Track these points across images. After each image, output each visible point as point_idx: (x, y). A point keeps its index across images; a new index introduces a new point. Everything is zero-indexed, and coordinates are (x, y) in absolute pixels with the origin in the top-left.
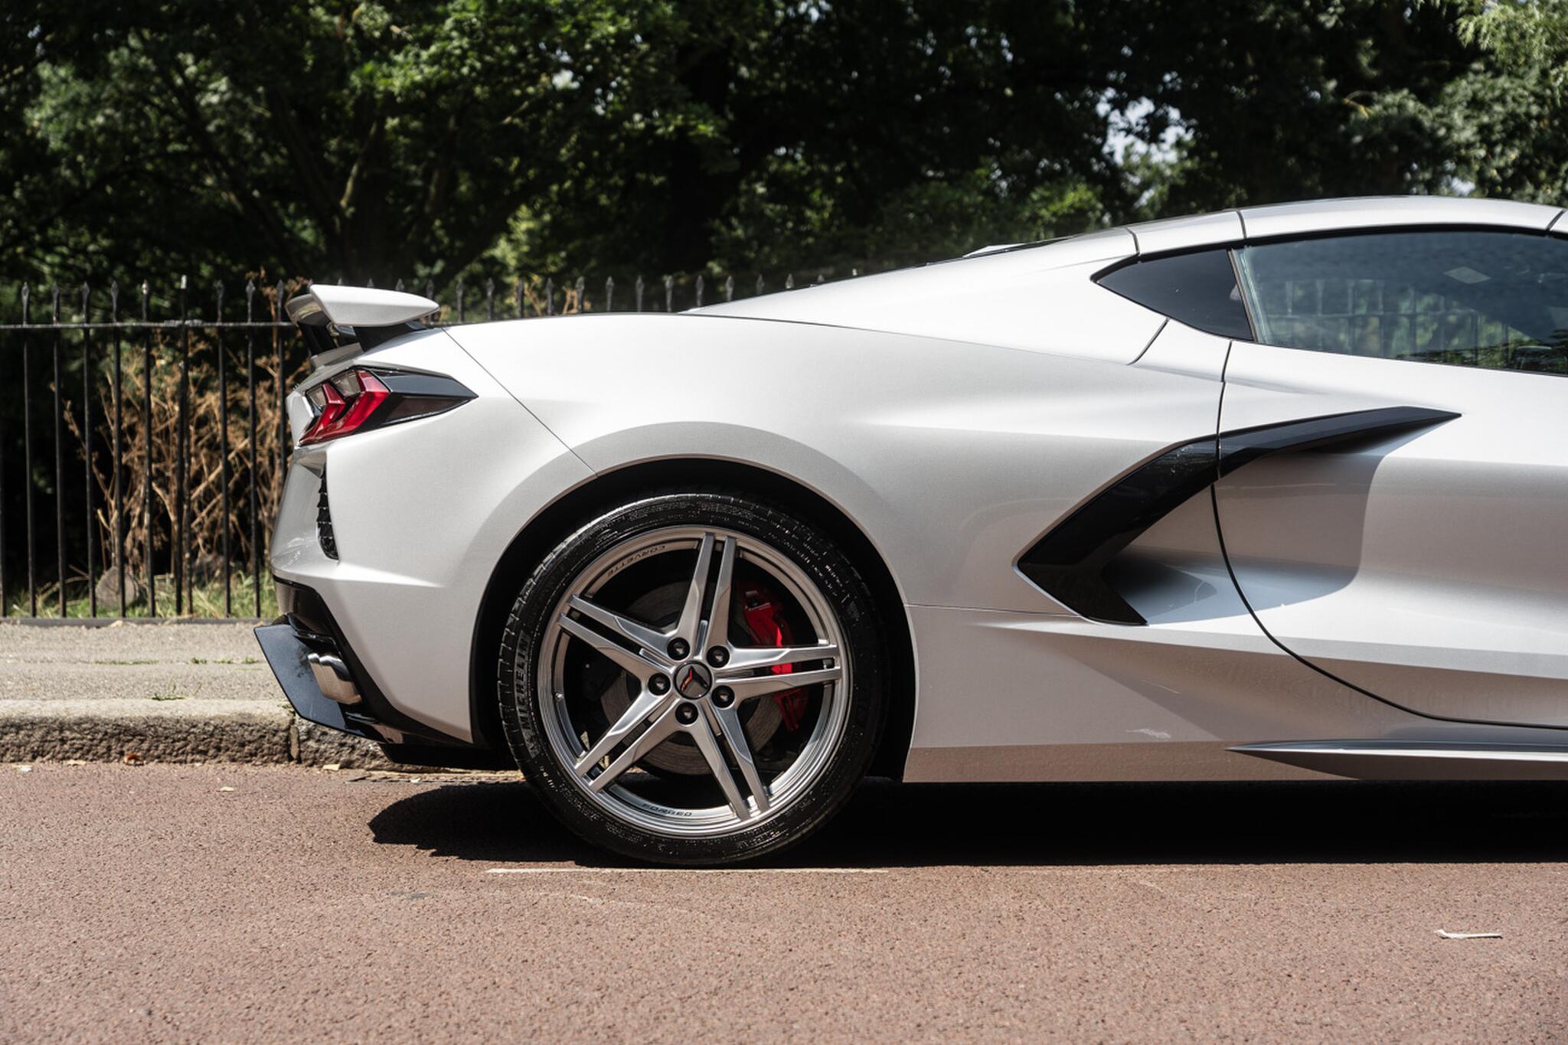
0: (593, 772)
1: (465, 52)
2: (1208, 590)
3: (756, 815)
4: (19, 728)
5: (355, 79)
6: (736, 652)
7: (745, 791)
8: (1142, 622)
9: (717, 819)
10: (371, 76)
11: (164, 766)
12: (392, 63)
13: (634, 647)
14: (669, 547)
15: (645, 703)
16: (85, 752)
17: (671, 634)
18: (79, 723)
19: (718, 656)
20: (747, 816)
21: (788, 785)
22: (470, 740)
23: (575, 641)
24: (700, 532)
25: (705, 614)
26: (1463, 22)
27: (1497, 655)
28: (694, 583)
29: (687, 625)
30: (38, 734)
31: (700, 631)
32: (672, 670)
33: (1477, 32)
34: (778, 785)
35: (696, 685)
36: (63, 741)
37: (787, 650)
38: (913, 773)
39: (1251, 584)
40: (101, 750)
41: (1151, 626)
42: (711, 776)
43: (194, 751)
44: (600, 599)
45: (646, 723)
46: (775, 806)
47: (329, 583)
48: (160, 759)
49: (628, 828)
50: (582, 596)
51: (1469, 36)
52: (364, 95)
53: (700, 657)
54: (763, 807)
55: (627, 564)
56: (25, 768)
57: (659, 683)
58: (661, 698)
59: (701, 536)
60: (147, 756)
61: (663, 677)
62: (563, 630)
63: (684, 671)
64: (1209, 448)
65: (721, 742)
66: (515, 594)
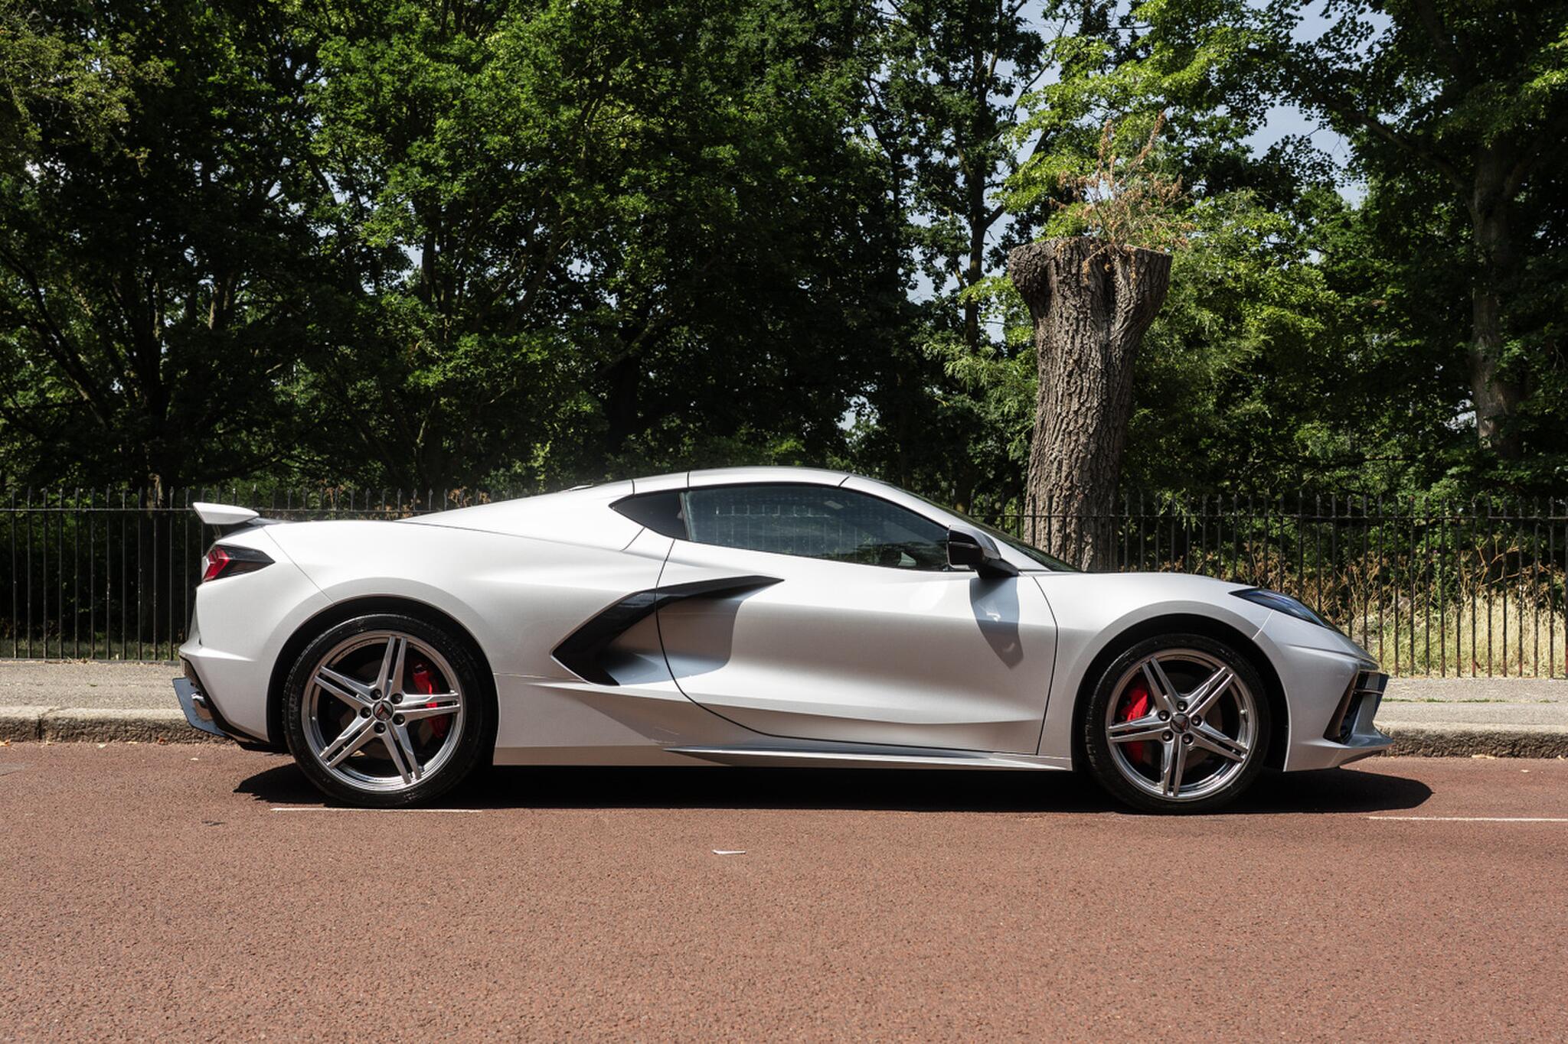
0: (329, 759)
1: (469, 365)
2: (655, 667)
3: (414, 781)
4: (103, 724)
5: (411, 379)
6: (406, 696)
7: (409, 770)
8: (617, 684)
9: (395, 784)
10: (418, 377)
11: (178, 745)
12: (429, 371)
13: (354, 694)
14: (373, 642)
15: (358, 722)
16: (138, 737)
17: (372, 687)
18: (135, 721)
19: (396, 699)
20: (410, 782)
21: (431, 767)
22: (267, 740)
23: (324, 691)
24: (387, 633)
25: (390, 676)
26: (947, 364)
27: (798, 704)
28: (385, 661)
29: (381, 681)
30: (113, 727)
31: (388, 684)
32: (372, 706)
33: (953, 370)
34: (427, 766)
35: (384, 714)
36: (126, 731)
37: (432, 696)
38: (498, 760)
39: (676, 664)
40: (146, 736)
41: (622, 686)
42: (392, 761)
43: (195, 737)
44: (337, 668)
45: (358, 733)
46: (424, 776)
47: (196, 657)
48: (178, 741)
49: (347, 787)
50: (327, 667)
51: (950, 371)
52: (414, 388)
53: (387, 699)
54: (418, 777)
55: (351, 650)
56: (102, 746)
57: (365, 712)
58: (366, 720)
59: (389, 638)
60: (171, 740)
61: (368, 709)
62: (316, 684)
63: (379, 706)
64: (651, 596)
65: (398, 744)
66: (292, 664)
